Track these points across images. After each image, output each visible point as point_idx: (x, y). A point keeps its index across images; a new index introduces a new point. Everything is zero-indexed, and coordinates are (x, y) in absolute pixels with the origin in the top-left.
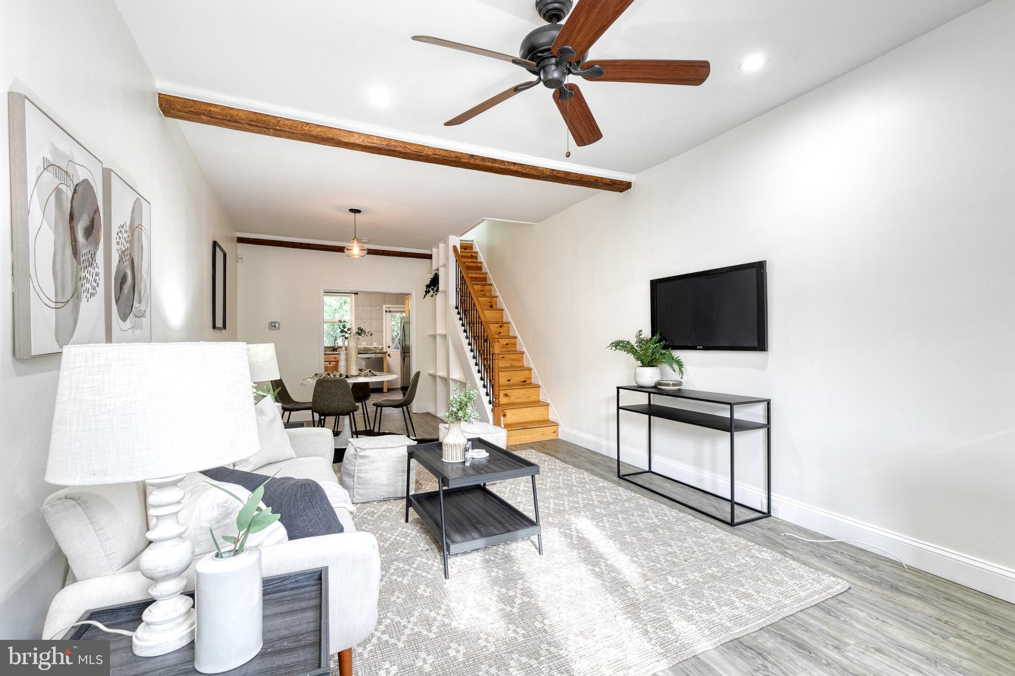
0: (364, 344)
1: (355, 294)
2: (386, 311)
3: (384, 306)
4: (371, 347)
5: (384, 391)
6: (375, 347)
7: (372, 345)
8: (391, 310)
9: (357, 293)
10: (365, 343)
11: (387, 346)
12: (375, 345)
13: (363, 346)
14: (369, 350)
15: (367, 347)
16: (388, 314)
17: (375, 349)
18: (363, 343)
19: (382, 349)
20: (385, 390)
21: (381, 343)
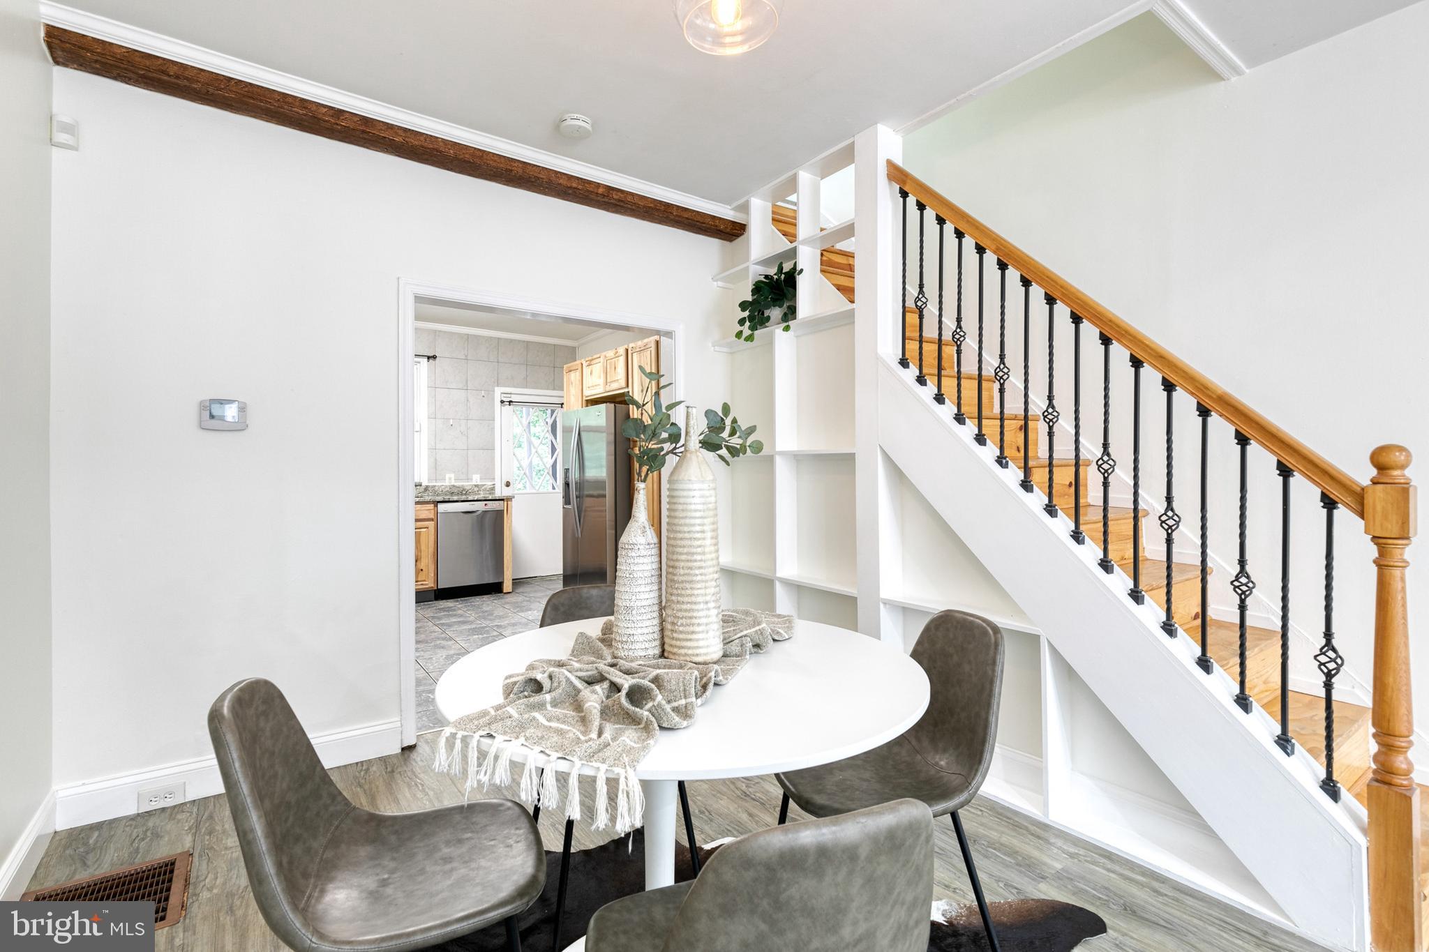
0: (450, 479)
1: (429, 358)
2: (502, 402)
3: (498, 393)
4: (467, 484)
5: (505, 591)
6: (476, 486)
7: (468, 479)
8: (514, 398)
9: (434, 357)
10: (452, 476)
11: (504, 482)
12: (476, 479)
13: (447, 483)
14: (463, 491)
15: (455, 484)
16: (507, 408)
17: (476, 489)
18: (448, 476)
19: (493, 489)
20: (507, 586)
21: (489, 473)
